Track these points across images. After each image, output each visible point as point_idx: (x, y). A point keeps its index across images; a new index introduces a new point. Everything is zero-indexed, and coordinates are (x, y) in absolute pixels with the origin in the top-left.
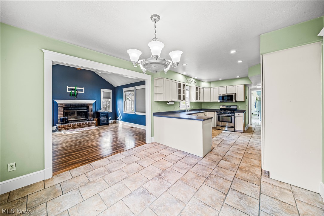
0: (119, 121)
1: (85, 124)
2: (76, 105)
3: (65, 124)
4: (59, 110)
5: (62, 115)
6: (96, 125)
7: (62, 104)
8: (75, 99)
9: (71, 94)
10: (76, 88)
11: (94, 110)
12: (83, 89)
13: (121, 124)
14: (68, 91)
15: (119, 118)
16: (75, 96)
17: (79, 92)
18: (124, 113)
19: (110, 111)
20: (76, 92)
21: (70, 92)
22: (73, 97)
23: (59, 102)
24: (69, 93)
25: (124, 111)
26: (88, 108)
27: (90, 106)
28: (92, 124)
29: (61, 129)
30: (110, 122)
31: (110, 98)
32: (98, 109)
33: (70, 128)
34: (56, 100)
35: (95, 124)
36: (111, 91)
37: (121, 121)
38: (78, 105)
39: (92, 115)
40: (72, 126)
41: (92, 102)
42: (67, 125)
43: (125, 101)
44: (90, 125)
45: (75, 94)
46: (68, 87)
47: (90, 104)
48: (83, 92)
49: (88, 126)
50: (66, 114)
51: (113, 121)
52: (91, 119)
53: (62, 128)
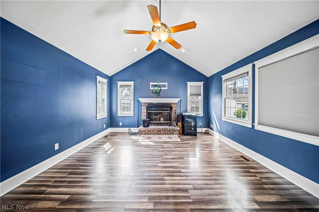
0: (215, 132)
1: (166, 130)
2: (159, 105)
3: (146, 127)
4: (143, 110)
5: (145, 115)
6: (179, 133)
7: (146, 103)
8: (158, 97)
9: (154, 91)
10: (159, 83)
11: (178, 112)
12: (166, 84)
13: (217, 137)
14: (151, 88)
15: (214, 126)
16: (158, 94)
17: (162, 88)
18: (223, 119)
19: (201, 113)
20: (159, 88)
21: (153, 88)
22: (156, 95)
23: (143, 100)
24: (152, 91)
25: (223, 117)
26: (171, 108)
27: (173, 106)
28: (174, 131)
29: (142, 133)
30: (199, 130)
31: (200, 95)
32: (184, 111)
33: (150, 133)
34: (140, 99)
35: (177, 131)
36: (201, 84)
37: (218, 134)
38: (160, 105)
39: (175, 119)
40: (152, 131)
41: (176, 100)
42: (147, 129)
43: (225, 99)
44: (172, 132)
45: (158, 91)
46: (151, 83)
47: (174, 104)
48: (166, 88)
49: (170, 133)
50: (149, 115)
51: (204, 130)
52: (174, 124)
53: (142, 131)
